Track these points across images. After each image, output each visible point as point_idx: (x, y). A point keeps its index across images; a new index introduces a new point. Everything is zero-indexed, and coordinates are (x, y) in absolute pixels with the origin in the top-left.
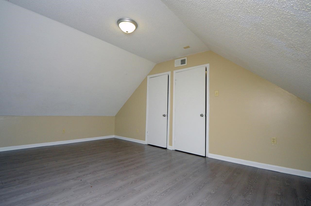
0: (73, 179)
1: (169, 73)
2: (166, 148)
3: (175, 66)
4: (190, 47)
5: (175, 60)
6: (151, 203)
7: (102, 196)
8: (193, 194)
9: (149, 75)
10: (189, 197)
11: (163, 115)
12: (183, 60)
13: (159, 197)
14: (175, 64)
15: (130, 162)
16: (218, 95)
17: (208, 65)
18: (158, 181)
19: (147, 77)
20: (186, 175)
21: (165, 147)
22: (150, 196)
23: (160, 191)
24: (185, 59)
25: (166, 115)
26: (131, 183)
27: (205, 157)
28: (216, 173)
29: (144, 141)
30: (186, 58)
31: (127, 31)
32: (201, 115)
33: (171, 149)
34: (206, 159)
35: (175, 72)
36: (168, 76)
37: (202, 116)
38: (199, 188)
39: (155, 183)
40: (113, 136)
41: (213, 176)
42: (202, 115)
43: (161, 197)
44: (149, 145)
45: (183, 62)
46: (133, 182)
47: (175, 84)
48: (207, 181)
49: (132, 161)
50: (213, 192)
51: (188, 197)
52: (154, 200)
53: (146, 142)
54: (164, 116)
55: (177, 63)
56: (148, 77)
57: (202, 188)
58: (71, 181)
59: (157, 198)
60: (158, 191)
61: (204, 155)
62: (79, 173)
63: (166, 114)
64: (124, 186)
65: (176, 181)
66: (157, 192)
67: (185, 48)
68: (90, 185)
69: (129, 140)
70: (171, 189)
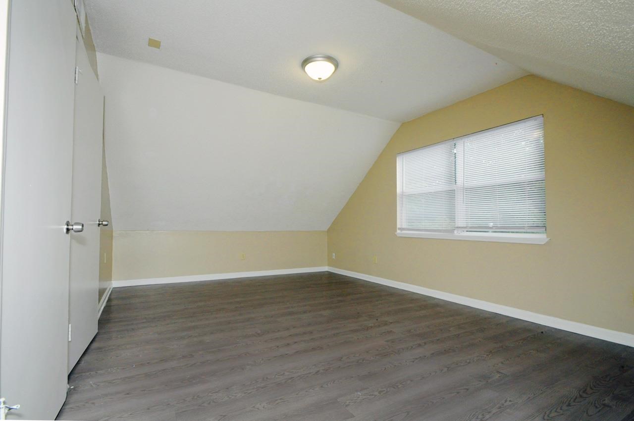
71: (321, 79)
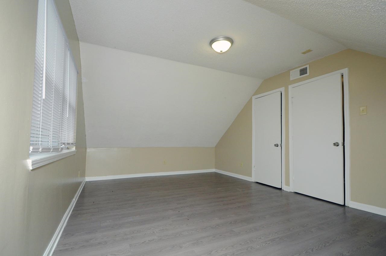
0: (172, 209)
1: (282, 89)
2: (281, 189)
3: (291, 79)
4: (312, 51)
5: (291, 72)
6: (251, 249)
7: (198, 230)
8: (312, 250)
9: (254, 95)
10: (307, 252)
11: (275, 145)
12: (303, 69)
13: (263, 245)
14: (291, 77)
15: (230, 200)
16: (366, 114)
17: (345, 71)
18: (263, 227)
19: (251, 98)
20: (306, 226)
21: (280, 187)
22: (251, 241)
23: (265, 238)
24: (306, 68)
25: (279, 145)
26: (230, 223)
27: (344, 206)
28: (358, 230)
29: (250, 178)
30: (308, 66)
31: (221, 50)
32: (334, 143)
33: (289, 191)
34: (345, 209)
35: (290, 87)
36: (281, 93)
37: (338, 146)
38: (324, 244)
39: (259, 228)
40: (213, 170)
41: (351, 233)
42: (336, 145)
43: (265, 245)
44: (257, 183)
45: (303, 72)
46: (233, 222)
47: (292, 102)
48: (339, 238)
49: (233, 199)
50: (347, 253)
51: (304, 253)
52: (256, 246)
53: (253, 179)
54: (277, 145)
55: (295, 74)
56: (253, 98)
57: (329, 245)
58: (170, 211)
59: (259, 245)
60: (263, 238)
61: (342, 203)
62: (178, 204)
63: (279, 143)
64: (221, 225)
65: (290, 230)
66: (260, 238)
67: (304, 53)
68: (187, 217)
69: (232, 176)
70: (280, 239)
71: (222, 51)
